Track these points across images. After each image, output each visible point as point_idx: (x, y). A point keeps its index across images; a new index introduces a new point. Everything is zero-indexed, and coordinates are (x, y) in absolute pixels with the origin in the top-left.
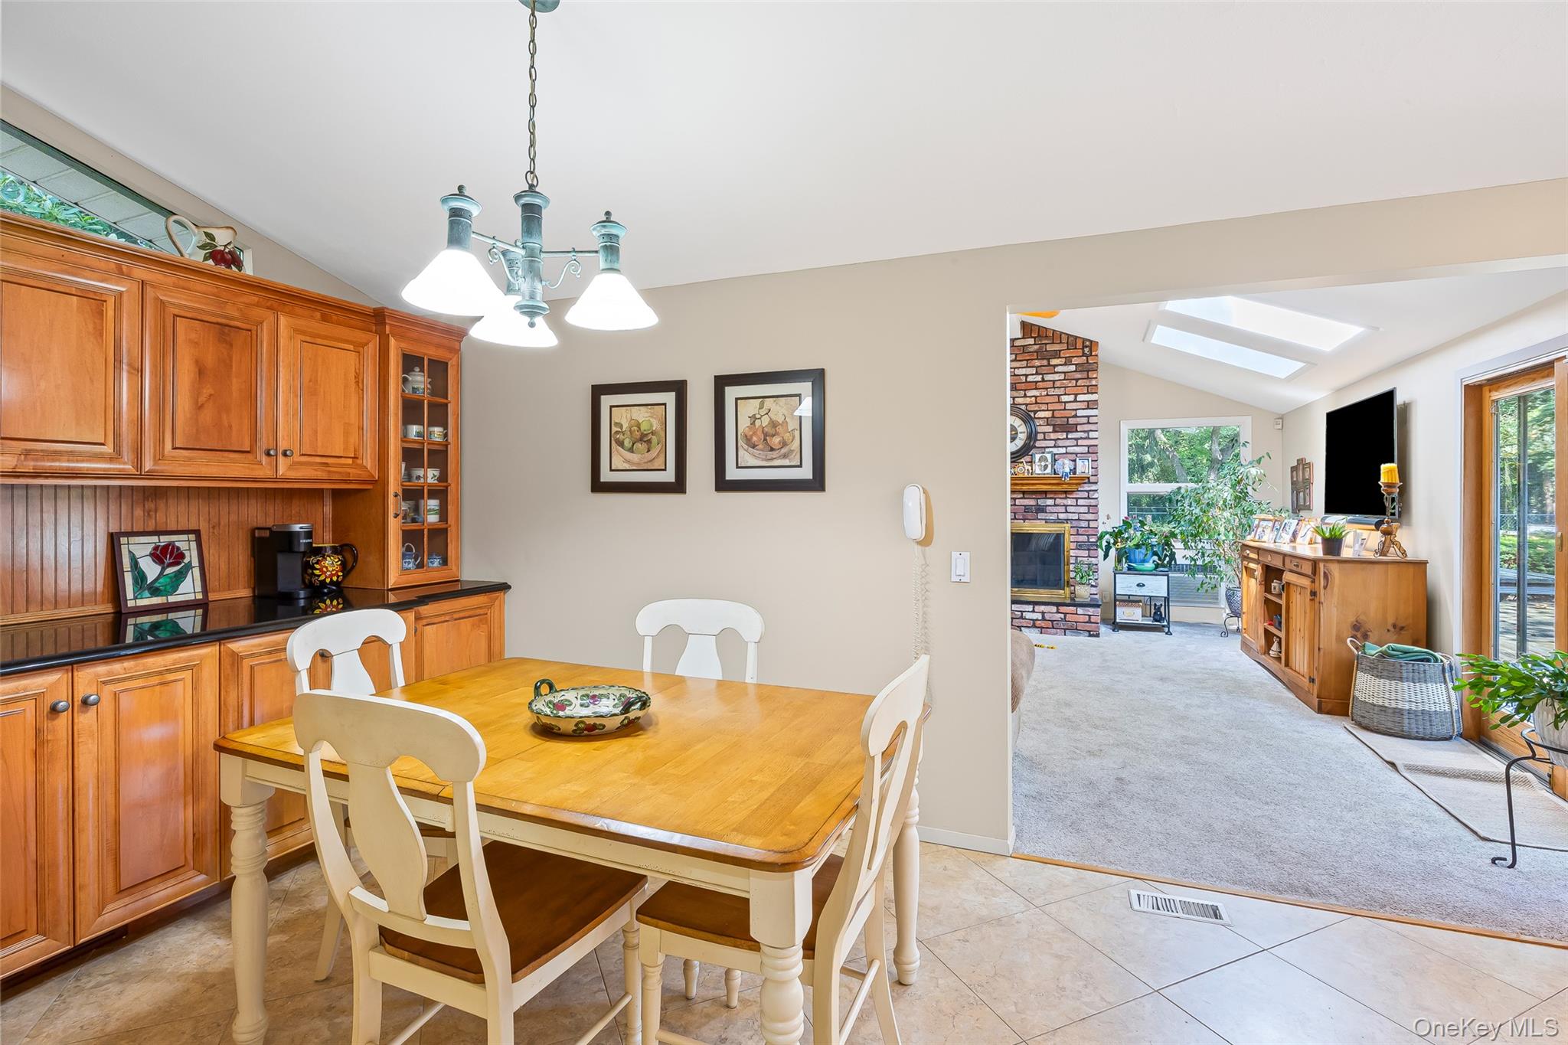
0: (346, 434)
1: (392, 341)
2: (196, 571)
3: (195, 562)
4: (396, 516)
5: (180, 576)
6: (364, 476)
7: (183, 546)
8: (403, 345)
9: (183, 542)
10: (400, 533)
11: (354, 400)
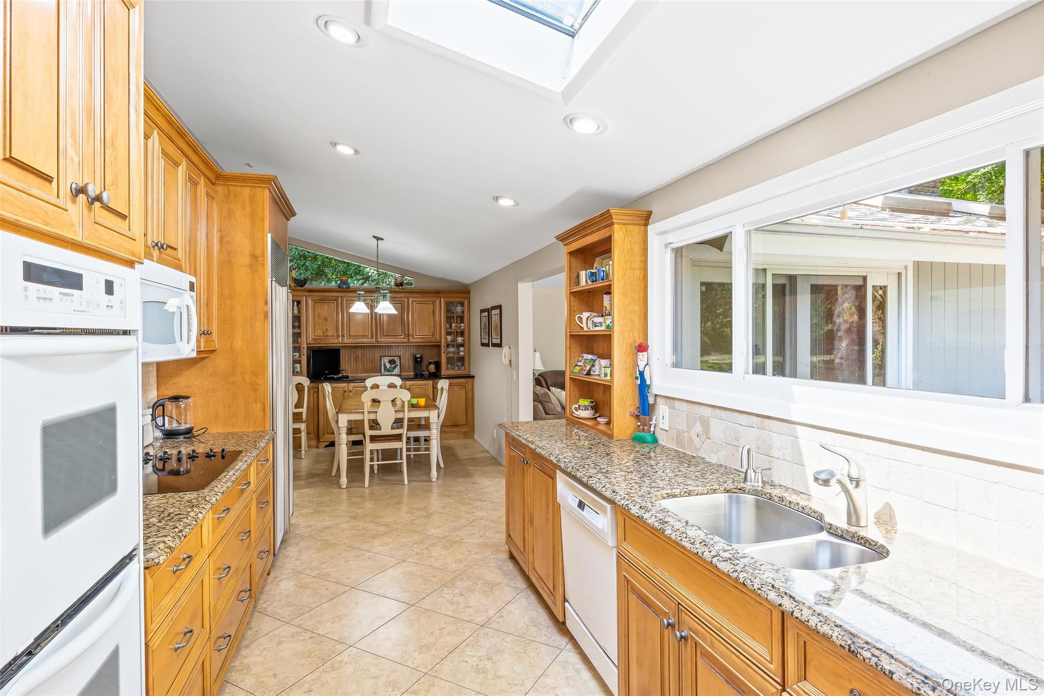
0: (430, 328)
1: (442, 299)
2: (399, 366)
3: (399, 364)
4: (444, 353)
5: (395, 368)
6: (436, 340)
7: (396, 360)
8: (446, 300)
9: (395, 359)
10: (445, 358)
11: (432, 319)
